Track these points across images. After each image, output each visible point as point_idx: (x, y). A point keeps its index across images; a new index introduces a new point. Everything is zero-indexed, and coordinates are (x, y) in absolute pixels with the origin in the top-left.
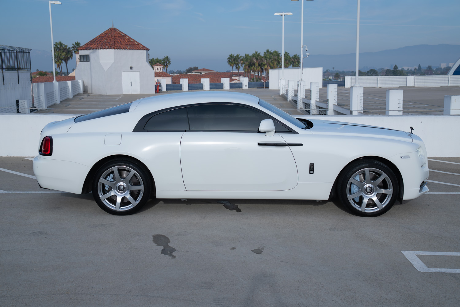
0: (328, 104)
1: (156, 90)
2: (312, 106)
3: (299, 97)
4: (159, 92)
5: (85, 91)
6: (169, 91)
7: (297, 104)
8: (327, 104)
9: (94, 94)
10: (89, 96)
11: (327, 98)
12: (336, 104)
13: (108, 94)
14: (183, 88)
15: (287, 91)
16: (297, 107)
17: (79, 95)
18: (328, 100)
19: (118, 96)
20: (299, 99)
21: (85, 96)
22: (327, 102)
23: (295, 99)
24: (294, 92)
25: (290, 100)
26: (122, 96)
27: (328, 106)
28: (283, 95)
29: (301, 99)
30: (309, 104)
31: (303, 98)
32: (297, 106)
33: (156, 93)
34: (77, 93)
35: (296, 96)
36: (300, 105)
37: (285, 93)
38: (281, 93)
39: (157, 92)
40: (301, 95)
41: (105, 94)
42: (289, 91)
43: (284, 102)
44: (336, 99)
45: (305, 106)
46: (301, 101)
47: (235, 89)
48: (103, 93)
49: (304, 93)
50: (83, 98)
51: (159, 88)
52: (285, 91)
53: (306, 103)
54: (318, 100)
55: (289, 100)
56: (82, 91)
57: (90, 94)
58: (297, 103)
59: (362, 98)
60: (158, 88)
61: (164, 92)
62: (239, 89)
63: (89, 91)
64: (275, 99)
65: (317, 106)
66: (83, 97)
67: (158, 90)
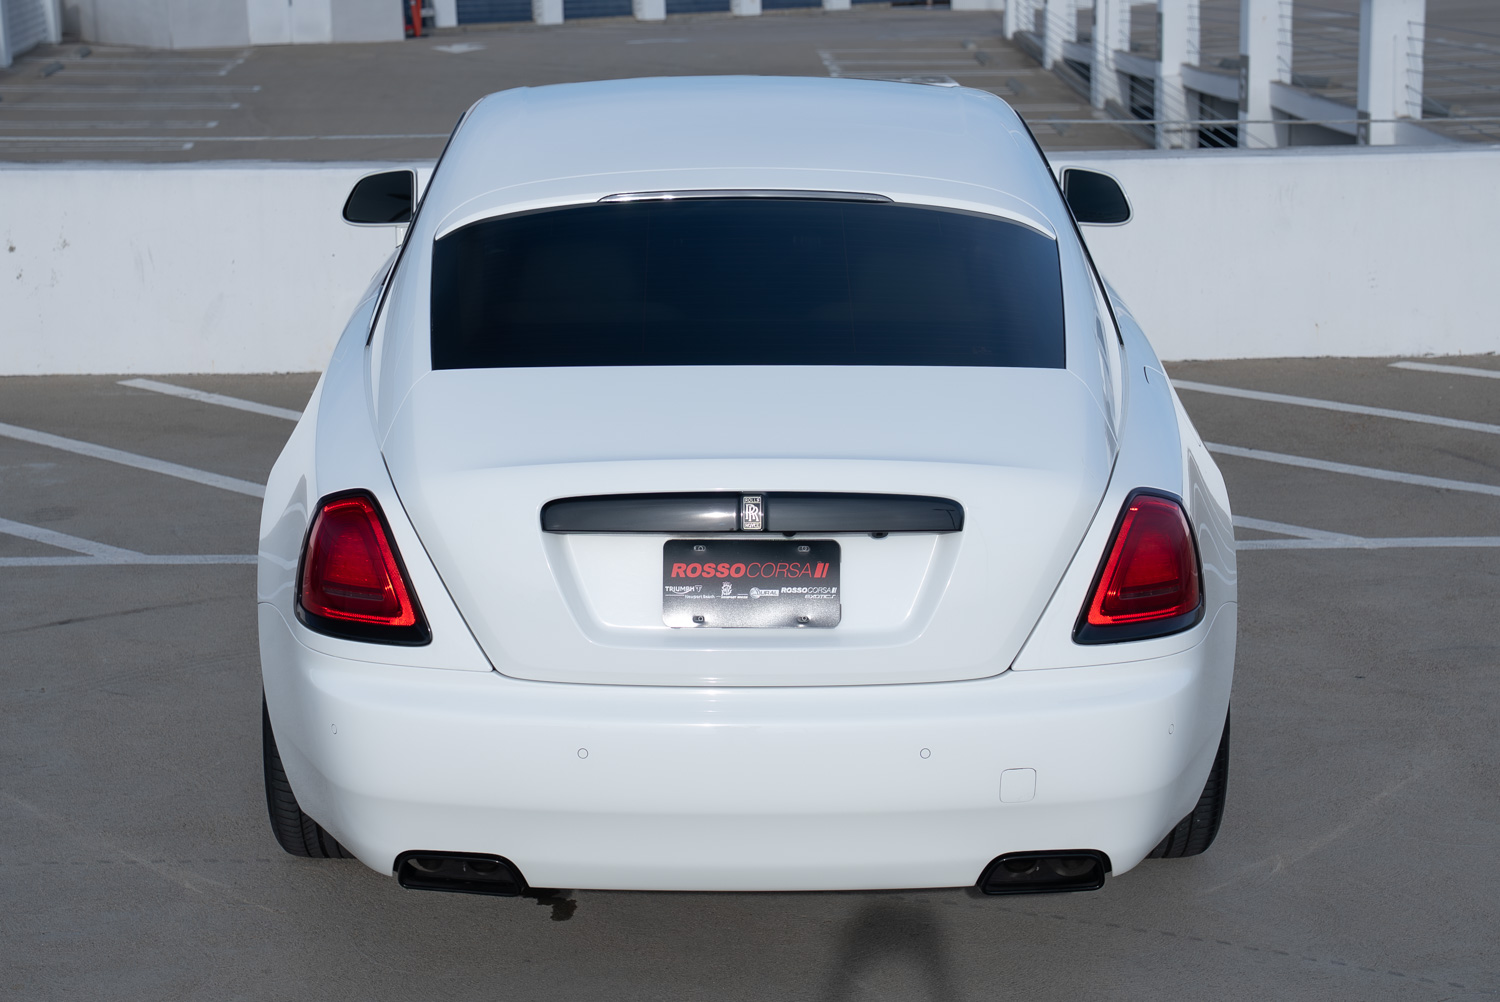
0: (1246, 78)
1: (409, 21)
2: (1166, 88)
3: (1100, 48)
4: (424, 31)
5: (70, 31)
6: (470, 27)
7: (1088, 79)
8: (1243, 82)
9: (111, 46)
10: (87, 54)
11: (1242, 52)
12: (1287, 78)
13: (179, 44)
14: (536, 11)
15: (1040, 17)
16: (1093, 94)
17: (40, 49)
18: (1244, 61)
19: (230, 53)
20: (1101, 57)
21: (71, 57)
22: (1243, 71)
23: (1078, 55)
24: (1073, 21)
25: (1056, 64)
26: (246, 54)
27: (1244, 88)
28: (1019, 35)
29: (1111, 55)
30: (1152, 81)
31: (1119, 52)
32: (1089, 89)
33: (408, 36)
34: (31, 42)
35: (1085, 39)
36: (1108, 86)
37: (1031, 28)
38: (1011, 29)
39: (411, 32)
40: (1112, 37)
41: (166, 46)
42: (1050, 16)
43: (1027, 73)
44: (1287, 54)
45: (1132, 89)
46: (1112, 66)
47: (787, 12)
48: (157, 42)
49: (1126, 28)
50: (62, 67)
51: (424, 13)
52: (1032, 18)
53: (1133, 78)
54: (1195, 60)
55: (1049, 63)
56: (53, 32)
57: (94, 48)
58: (1093, 73)
59: (1419, 48)
60: (418, 13)
61: (448, 33)
62: (803, 10)
63: (87, 33)
64: (981, 59)
65: (1189, 91)
66: (63, 60)
67: (417, 23)
